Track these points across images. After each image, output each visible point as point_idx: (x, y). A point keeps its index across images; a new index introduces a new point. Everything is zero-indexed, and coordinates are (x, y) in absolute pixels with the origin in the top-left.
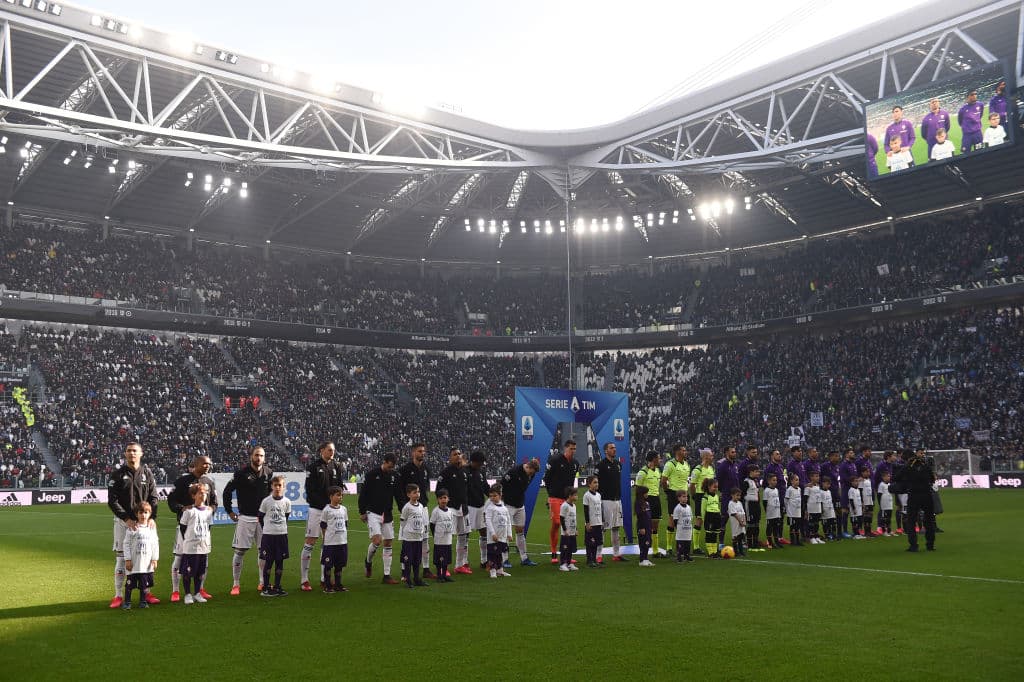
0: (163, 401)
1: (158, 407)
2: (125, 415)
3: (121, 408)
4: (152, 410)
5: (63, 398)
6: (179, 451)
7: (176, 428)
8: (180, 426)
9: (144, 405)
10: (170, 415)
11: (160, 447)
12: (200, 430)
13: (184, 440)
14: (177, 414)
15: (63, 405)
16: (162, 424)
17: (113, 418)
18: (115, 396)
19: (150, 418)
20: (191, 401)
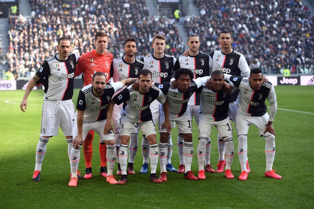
0: (272, 12)
1: (269, 17)
2: (245, 23)
3: (243, 18)
4: (265, 19)
5: (203, 12)
6: (282, 49)
7: (280, 33)
8: (283, 31)
9: (259, 15)
10: (277, 22)
11: (267, 47)
12: (298, 33)
13: (286, 42)
14: (282, 22)
15: (203, 18)
16: (271, 29)
17: (236, 26)
18: (239, 10)
19: (262, 25)
20: (293, 11)
